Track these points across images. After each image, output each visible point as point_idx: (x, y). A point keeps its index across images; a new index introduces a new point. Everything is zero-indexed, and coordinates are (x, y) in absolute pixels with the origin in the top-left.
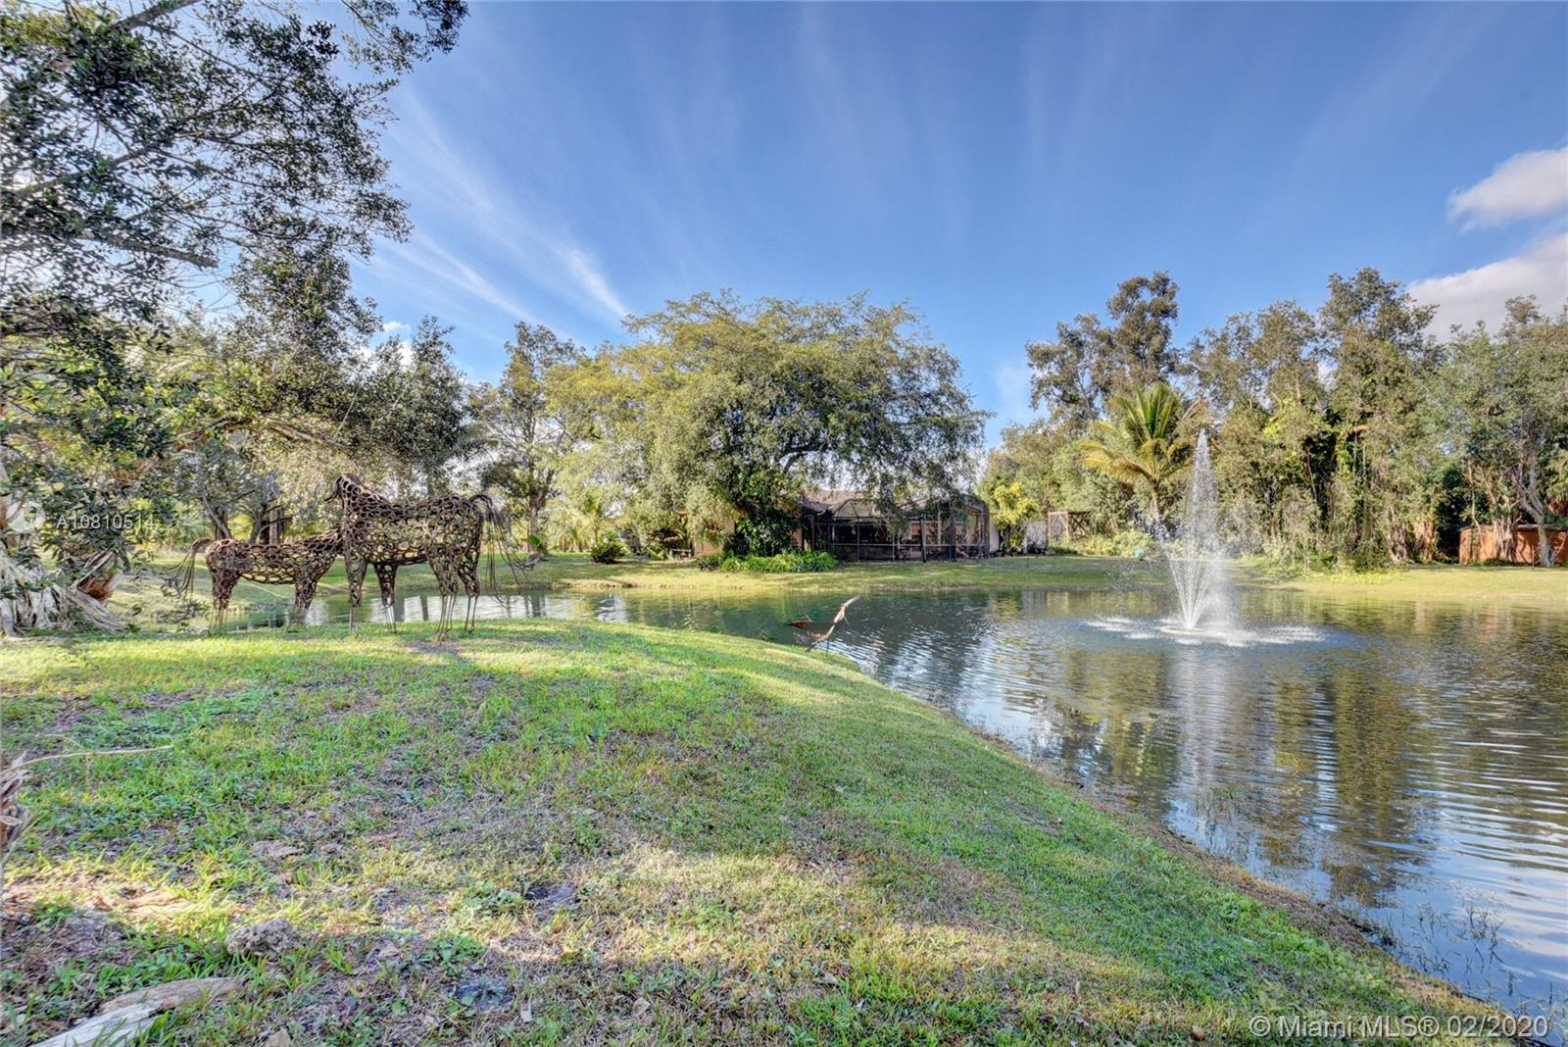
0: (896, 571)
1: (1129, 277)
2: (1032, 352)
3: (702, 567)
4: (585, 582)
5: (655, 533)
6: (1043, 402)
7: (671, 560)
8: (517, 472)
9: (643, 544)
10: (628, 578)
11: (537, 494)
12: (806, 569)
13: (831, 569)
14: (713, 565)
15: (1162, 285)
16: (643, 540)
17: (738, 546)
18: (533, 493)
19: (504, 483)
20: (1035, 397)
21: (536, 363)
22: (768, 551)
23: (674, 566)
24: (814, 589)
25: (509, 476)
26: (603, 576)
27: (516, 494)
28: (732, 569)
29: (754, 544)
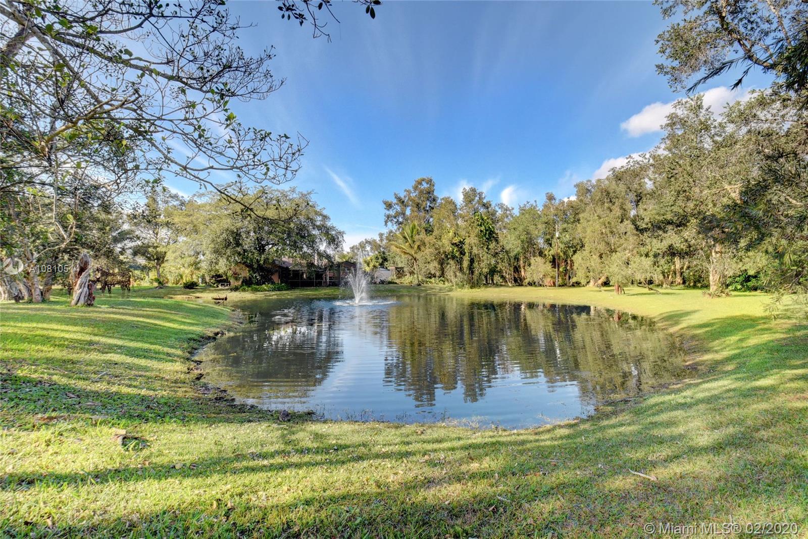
0: (311, 291)
1: (419, 178)
2: (385, 203)
3: (231, 290)
4: (179, 296)
5: (213, 277)
6: (389, 224)
7: (220, 287)
8: (150, 250)
9: (208, 281)
10: (198, 295)
11: (160, 259)
12: (274, 290)
13: (285, 290)
14: (236, 289)
15: (430, 182)
16: (208, 279)
17: (248, 283)
18: (158, 259)
19: (143, 254)
20: (386, 222)
21: (160, 202)
22: (259, 283)
23: (221, 290)
24: (275, 297)
25: (146, 251)
26: (187, 294)
27: (149, 259)
28: (244, 290)
29: (254, 280)
